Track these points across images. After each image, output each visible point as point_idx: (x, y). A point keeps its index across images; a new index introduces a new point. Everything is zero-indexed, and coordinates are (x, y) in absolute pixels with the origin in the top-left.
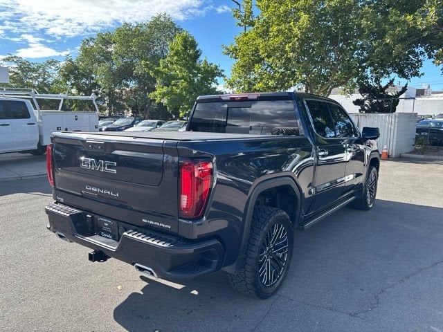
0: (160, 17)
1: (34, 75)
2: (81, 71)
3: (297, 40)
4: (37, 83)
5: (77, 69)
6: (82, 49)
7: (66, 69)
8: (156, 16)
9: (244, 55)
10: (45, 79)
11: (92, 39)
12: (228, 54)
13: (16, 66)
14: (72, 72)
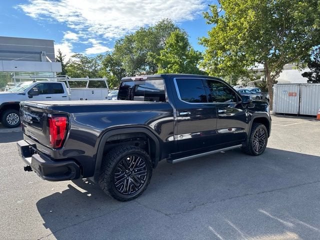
0: (164, 21)
1: (90, 65)
2: (114, 61)
3: (247, 31)
4: (91, 70)
5: (112, 60)
6: (116, 47)
7: (106, 60)
8: (161, 21)
9: (212, 44)
10: (96, 67)
11: (122, 40)
12: (202, 44)
13: (79, 60)
14: (110, 62)
